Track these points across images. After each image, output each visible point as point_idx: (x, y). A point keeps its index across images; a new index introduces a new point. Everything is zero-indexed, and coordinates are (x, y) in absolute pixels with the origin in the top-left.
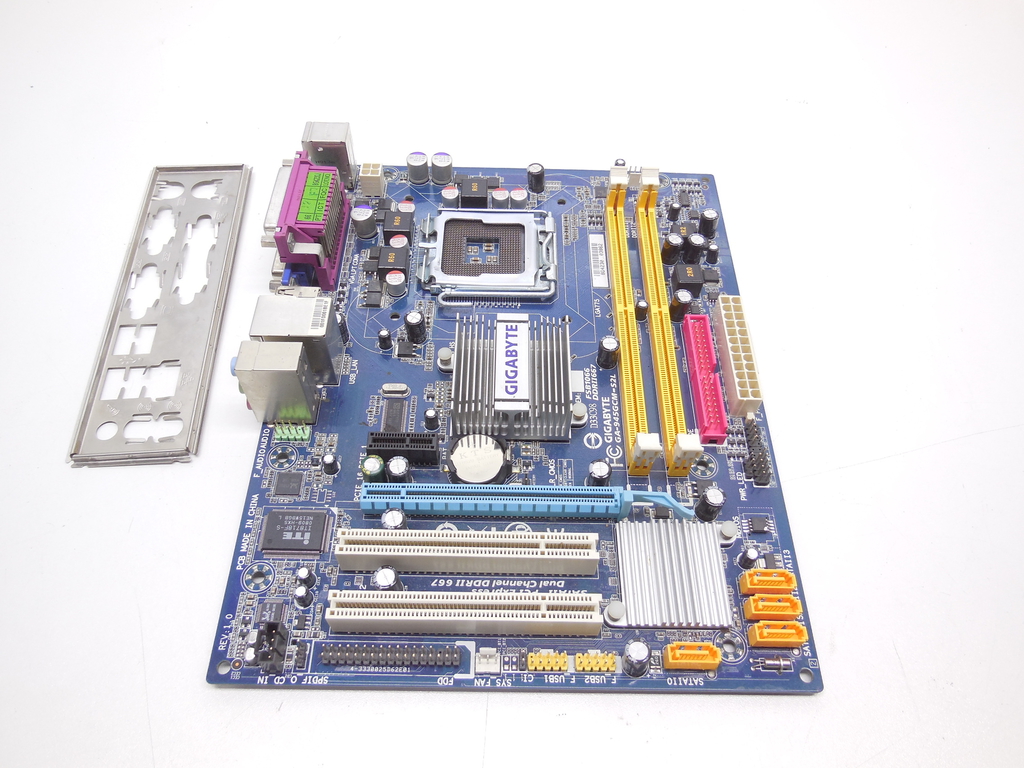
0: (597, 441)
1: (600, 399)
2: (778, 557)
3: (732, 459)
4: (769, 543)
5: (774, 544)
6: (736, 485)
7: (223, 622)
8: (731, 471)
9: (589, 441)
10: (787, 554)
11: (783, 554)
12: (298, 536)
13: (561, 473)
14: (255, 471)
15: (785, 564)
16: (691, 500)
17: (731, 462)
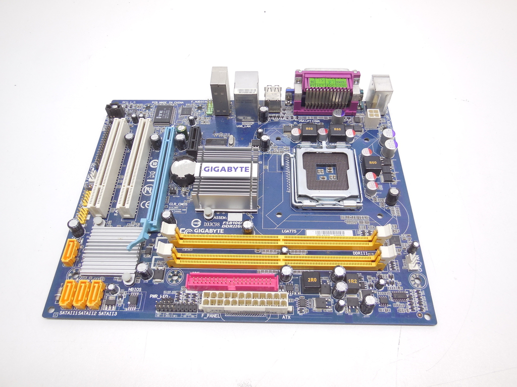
0: (196, 225)
1: (223, 228)
2: (114, 308)
3: (177, 294)
4: (122, 305)
5: (121, 308)
6: (160, 293)
7: (132, 101)
8: (169, 292)
9: (197, 221)
10: (114, 314)
11: (115, 311)
12: (160, 115)
13: (179, 208)
14: (194, 101)
15: (109, 311)
16: (155, 268)
17: (175, 293)
